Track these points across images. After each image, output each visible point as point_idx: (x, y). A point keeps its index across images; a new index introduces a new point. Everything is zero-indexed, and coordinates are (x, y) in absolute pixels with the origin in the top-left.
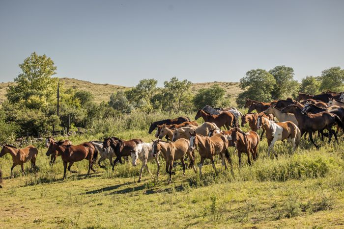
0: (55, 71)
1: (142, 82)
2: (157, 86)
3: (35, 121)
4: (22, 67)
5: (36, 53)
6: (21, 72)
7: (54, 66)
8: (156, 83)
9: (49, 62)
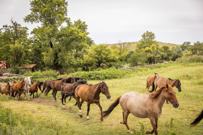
0: (155, 38)
1: (185, 43)
2: (190, 44)
3: (152, 57)
4: (142, 36)
5: (148, 31)
6: (142, 38)
7: (154, 36)
8: (190, 43)
9: (153, 34)
